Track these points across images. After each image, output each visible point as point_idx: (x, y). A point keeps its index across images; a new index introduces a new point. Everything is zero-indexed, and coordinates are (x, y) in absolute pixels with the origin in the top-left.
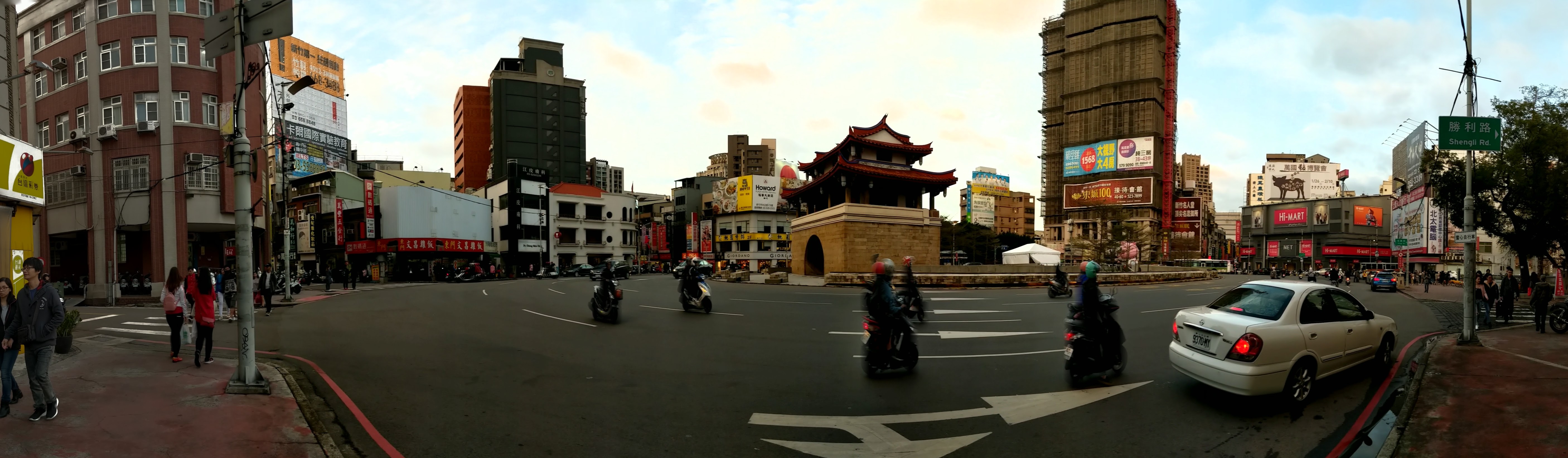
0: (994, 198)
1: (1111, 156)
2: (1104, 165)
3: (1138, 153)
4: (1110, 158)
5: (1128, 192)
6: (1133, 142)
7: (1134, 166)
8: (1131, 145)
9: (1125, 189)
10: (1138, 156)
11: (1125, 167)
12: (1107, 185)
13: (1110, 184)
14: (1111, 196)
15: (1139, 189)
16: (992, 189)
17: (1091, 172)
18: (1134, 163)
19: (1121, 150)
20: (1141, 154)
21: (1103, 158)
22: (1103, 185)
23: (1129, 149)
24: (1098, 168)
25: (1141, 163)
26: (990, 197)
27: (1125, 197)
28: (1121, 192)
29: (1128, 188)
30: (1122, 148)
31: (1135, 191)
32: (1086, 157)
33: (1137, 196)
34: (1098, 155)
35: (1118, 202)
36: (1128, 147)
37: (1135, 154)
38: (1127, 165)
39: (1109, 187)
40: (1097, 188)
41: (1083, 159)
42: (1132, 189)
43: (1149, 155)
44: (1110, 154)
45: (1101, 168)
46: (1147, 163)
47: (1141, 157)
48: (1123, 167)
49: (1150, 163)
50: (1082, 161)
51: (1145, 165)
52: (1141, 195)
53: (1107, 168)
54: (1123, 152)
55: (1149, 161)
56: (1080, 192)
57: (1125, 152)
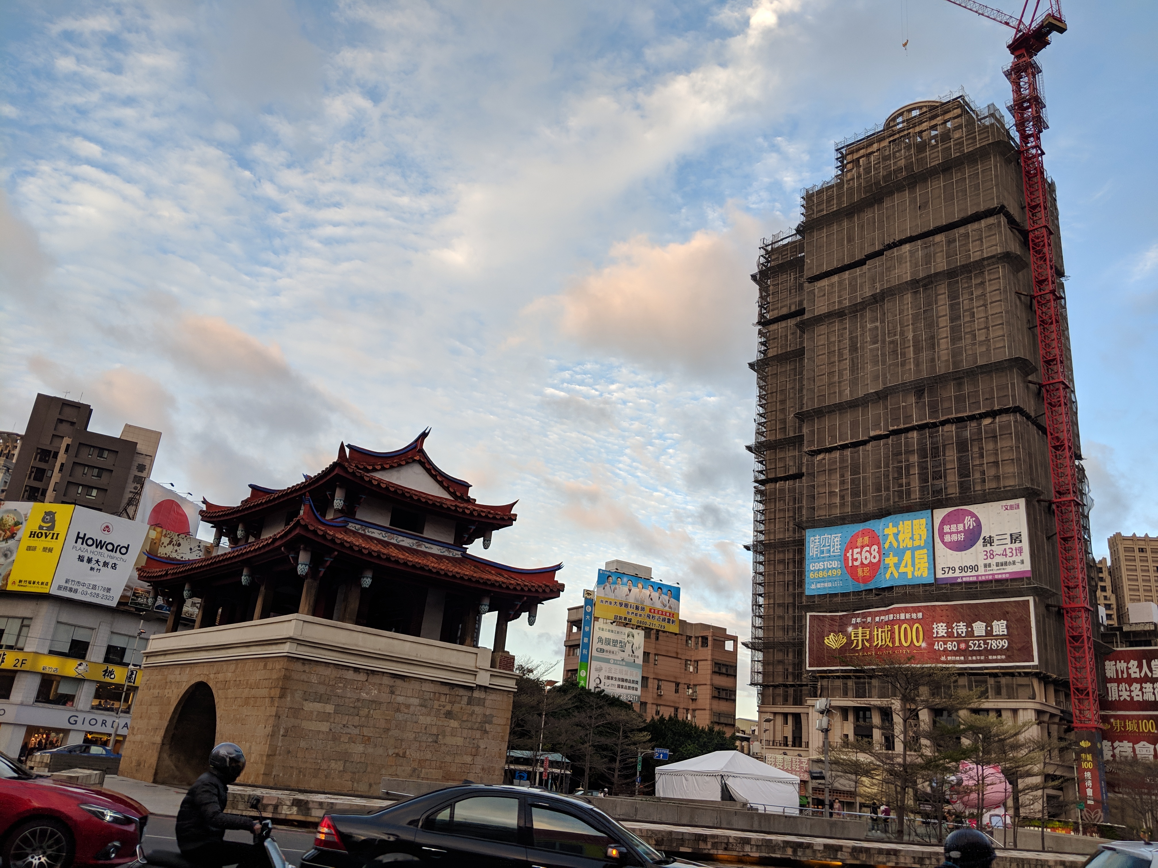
0: (642, 633)
1: (919, 548)
2: (902, 570)
3: (989, 541)
4: (917, 553)
5: (970, 634)
6: (973, 515)
7: (981, 571)
8: (969, 522)
9: (961, 628)
10: (988, 548)
11: (957, 574)
12: (914, 616)
13: (920, 615)
14: (924, 645)
15: (1000, 627)
16: (639, 612)
17: (871, 586)
18: (981, 564)
19: (942, 535)
20: (996, 543)
21: (900, 553)
22: (902, 616)
23: (965, 531)
24: (888, 576)
25: (997, 565)
26: (635, 632)
27: (963, 646)
28: (950, 635)
29: (969, 625)
30: (946, 528)
31: (989, 633)
32: (856, 551)
33: (994, 644)
34: (887, 546)
35: (943, 658)
36: (961, 527)
37: (981, 541)
38: (962, 569)
39: (917, 620)
40: (887, 623)
41: (849, 555)
42: (979, 628)
43: (1017, 545)
44: (917, 543)
45: (896, 575)
46: (1014, 563)
47: (997, 549)
48: (951, 575)
49: (1022, 562)
50: (846, 559)
51: (1010, 569)
52: (1005, 643)
53: (910, 576)
54: (947, 538)
55: (1018, 559)
56: (844, 632)
57: (955, 537)
